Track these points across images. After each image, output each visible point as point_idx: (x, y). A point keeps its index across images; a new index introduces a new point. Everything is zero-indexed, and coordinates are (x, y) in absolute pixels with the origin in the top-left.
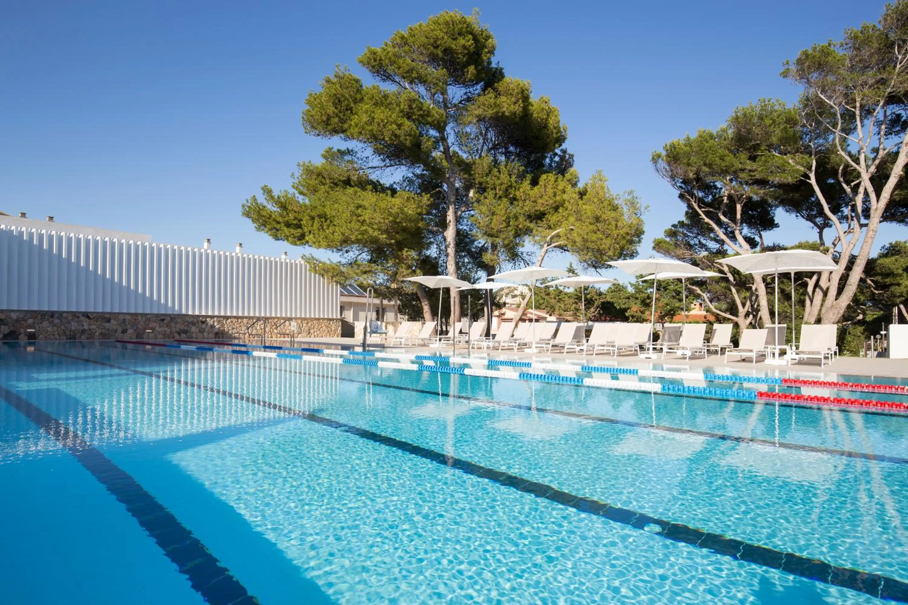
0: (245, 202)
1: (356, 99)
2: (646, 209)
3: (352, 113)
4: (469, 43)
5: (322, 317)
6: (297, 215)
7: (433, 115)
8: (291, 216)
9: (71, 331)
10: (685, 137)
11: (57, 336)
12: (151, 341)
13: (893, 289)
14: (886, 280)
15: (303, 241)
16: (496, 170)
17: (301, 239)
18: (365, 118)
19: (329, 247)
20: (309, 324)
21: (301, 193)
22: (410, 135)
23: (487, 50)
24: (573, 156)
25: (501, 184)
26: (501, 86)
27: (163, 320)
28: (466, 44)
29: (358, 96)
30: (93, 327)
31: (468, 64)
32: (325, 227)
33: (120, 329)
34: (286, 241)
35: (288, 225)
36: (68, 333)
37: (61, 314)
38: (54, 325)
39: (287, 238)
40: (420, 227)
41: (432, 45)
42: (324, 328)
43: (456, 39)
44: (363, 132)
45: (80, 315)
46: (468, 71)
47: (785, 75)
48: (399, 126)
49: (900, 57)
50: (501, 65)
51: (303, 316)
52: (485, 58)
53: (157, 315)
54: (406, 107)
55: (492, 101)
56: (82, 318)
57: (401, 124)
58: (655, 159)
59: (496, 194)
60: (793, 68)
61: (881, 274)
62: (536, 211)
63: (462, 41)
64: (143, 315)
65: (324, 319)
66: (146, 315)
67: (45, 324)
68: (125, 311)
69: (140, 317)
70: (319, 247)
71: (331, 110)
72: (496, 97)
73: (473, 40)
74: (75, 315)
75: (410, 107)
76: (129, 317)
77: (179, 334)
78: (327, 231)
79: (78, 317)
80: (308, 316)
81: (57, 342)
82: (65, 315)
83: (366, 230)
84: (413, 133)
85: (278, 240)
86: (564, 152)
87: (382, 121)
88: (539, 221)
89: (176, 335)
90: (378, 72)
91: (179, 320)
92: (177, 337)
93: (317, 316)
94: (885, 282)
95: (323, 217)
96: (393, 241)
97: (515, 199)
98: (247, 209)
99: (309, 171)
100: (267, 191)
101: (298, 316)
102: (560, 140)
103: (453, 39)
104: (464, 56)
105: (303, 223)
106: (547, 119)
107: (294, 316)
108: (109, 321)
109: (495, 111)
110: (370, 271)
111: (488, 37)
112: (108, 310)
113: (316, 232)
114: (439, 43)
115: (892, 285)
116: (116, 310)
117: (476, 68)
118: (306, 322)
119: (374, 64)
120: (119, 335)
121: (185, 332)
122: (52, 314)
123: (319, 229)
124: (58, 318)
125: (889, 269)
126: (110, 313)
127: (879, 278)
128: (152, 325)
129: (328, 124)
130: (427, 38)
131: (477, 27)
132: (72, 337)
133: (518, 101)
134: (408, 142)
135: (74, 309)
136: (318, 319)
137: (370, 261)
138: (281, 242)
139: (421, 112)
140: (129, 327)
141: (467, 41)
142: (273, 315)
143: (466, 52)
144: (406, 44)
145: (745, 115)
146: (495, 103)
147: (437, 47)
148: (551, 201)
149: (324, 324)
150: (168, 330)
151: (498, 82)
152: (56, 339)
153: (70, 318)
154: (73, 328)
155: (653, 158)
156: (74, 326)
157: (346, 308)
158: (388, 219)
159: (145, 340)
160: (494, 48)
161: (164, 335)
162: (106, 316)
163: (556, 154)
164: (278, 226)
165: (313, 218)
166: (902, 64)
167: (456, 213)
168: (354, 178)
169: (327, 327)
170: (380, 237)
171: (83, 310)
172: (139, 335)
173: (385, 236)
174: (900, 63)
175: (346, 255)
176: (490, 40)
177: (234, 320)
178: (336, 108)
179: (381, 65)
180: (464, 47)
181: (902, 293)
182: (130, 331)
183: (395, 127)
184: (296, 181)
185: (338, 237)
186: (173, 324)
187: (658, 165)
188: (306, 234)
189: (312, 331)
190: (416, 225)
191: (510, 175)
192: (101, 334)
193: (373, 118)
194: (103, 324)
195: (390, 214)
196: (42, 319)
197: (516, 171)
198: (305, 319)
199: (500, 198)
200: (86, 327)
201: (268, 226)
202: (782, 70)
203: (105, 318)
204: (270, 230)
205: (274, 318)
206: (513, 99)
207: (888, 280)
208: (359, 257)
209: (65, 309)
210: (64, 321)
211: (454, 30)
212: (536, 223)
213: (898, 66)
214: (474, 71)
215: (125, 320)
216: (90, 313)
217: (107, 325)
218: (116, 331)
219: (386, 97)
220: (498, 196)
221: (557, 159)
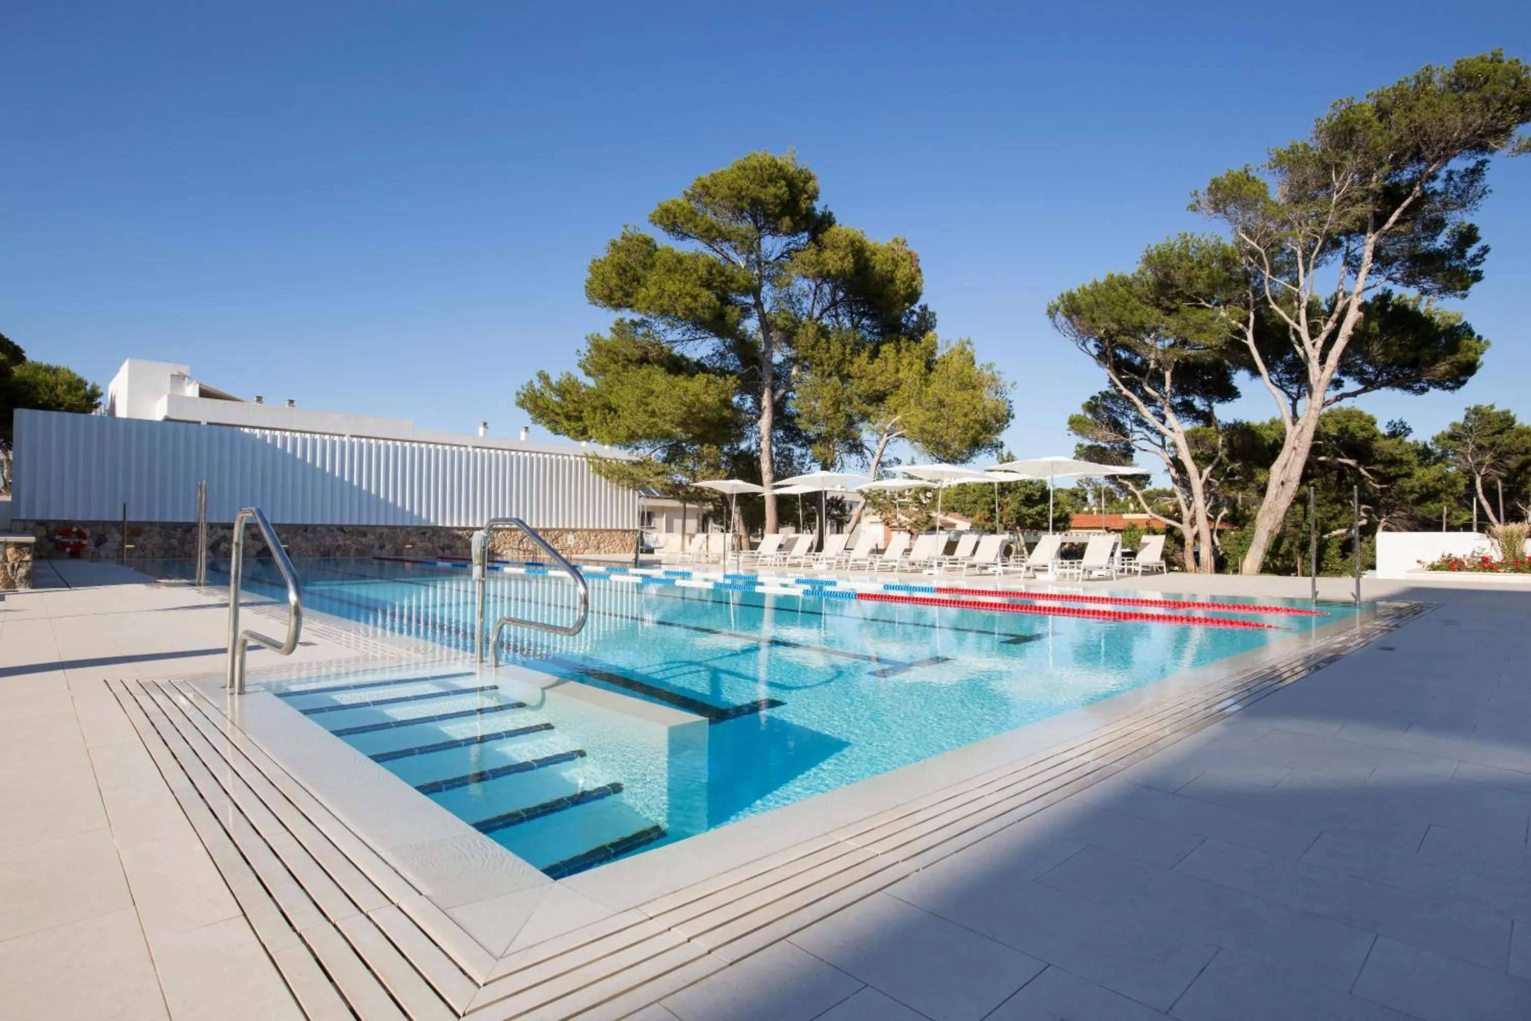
0: (520, 389)
1: (645, 264)
2: (1012, 386)
3: (639, 283)
4: (782, 191)
5: (614, 527)
6: (576, 405)
7: (738, 281)
8: (571, 407)
9: (325, 547)
10: (1091, 282)
11: (310, 553)
12: (411, 558)
13: (1400, 482)
14: (1389, 470)
15: (586, 436)
16: (824, 340)
17: (583, 434)
18: (653, 292)
19: (612, 444)
20: (599, 537)
21: (588, 374)
22: (709, 308)
23: (806, 196)
24: (934, 314)
25: (831, 358)
26: (827, 237)
27: (424, 533)
28: (778, 192)
29: (649, 261)
30: (349, 542)
31: (782, 214)
32: (608, 421)
33: (377, 546)
34: (566, 437)
35: (568, 418)
36: (322, 549)
37: (314, 527)
38: (308, 540)
39: (567, 433)
40: (725, 417)
41: (736, 196)
42: (618, 541)
43: (765, 187)
44: (652, 308)
45: (335, 529)
46: (782, 224)
47: (1193, 208)
48: (695, 298)
49: (1337, 185)
50: (830, 209)
51: (591, 527)
52: (804, 206)
53: (419, 528)
54: (705, 272)
55: (813, 258)
56: (337, 532)
57: (698, 295)
58: (1052, 312)
59: (823, 372)
60: (1205, 199)
61: (1381, 462)
62: (875, 391)
63: (772, 189)
64: (403, 528)
65: (617, 530)
66: (407, 527)
67: (299, 539)
68: (382, 523)
69: (399, 530)
70: (603, 443)
71: (614, 281)
72: (819, 251)
73: (787, 186)
74: (329, 528)
75: (710, 273)
76: (386, 531)
77: (443, 549)
78: (611, 425)
79: (333, 531)
80: (597, 527)
81: (311, 559)
82: (319, 529)
83: (655, 424)
84: (712, 305)
85: (558, 434)
86: (924, 308)
87: (674, 293)
88: (881, 404)
89: (439, 551)
90: (673, 230)
91: (442, 533)
92: (440, 553)
93: (609, 527)
94: (1389, 473)
95: (608, 407)
96: (690, 435)
97: (849, 376)
98: (522, 398)
99: (598, 345)
100: (544, 377)
101: (585, 527)
102: (913, 296)
103: (761, 186)
104: (776, 207)
105: (585, 414)
106: (893, 272)
107: (579, 527)
108: (365, 535)
109: (817, 269)
110: (663, 473)
111: (809, 178)
112: (364, 522)
113: (598, 426)
114: (743, 193)
115: (1399, 476)
116: (373, 523)
117: (792, 219)
118: (594, 534)
119: (667, 223)
120: (376, 552)
121: (450, 548)
122: (305, 528)
123: (601, 423)
124: (311, 532)
125: (1391, 454)
126: (367, 526)
127: (1378, 467)
128: (412, 539)
129: (611, 299)
130: (729, 188)
131: (792, 169)
132: (326, 554)
133: (846, 255)
134: (706, 316)
135: (328, 522)
136: (610, 531)
137: (665, 461)
138: (561, 436)
139: (723, 278)
140: (386, 542)
141: (781, 189)
142: (554, 526)
143: (778, 201)
144: (708, 194)
145: (1159, 255)
146: (817, 261)
147: (741, 199)
148: (893, 379)
149: (617, 537)
150: (430, 546)
151: (822, 233)
152: (310, 556)
153: (324, 531)
154: (328, 544)
155: (1049, 311)
156: (328, 541)
157: (656, 514)
158: (680, 409)
159: (404, 557)
160: (816, 191)
161: (426, 551)
162: (363, 529)
163: (913, 312)
164: (557, 418)
165: (595, 409)
166: (1341, 193)
167: (772, 397)
168: (653, 354)
169: (621, 540)
170: (674, 431)
171: (337, 522)
172: (398, 551)
173: (679, 429)
174: (1337, 193)
175: (636, 452)
176: (811, 183)
177: (507, 533)
178: (621, 279)
179: (675, 224)
180: (776, 196)
181: (1412, 487)
182: (388, 547)
183: (689, 300)
184: (583, 358)
185: (623, 432)
186: (435, 538)
187: (1057, 320)
188: (589, 428)
189: (601, 545)
190: (719, 415)
191: (844, 346)
192: (357, 550)
193: (664, 291)
194: (359, 539)
195: (684, 404)
196: (296, 534)
197: (851, 340)
198: (593, 530)
199: (830, 375)
200: (341, 543)
201: (546, 419)
202: (1191, 201)
203: (361, 531)
204: (548, 423)
205: (554, 530)
206: (841, 254)
207: (1392, 471)
208: (653, 455)
209: (319, 522)
210: (319, 535)
211: (762, 176)
212: (878, 406)
213: (1335, 197)
214: (790, 224)
215: (382, 533)
216: (346, 526)
217: (363, 540)
218: (372, 547)
219: (680, 261)
220: (826, 373)
221: (915, 318)
